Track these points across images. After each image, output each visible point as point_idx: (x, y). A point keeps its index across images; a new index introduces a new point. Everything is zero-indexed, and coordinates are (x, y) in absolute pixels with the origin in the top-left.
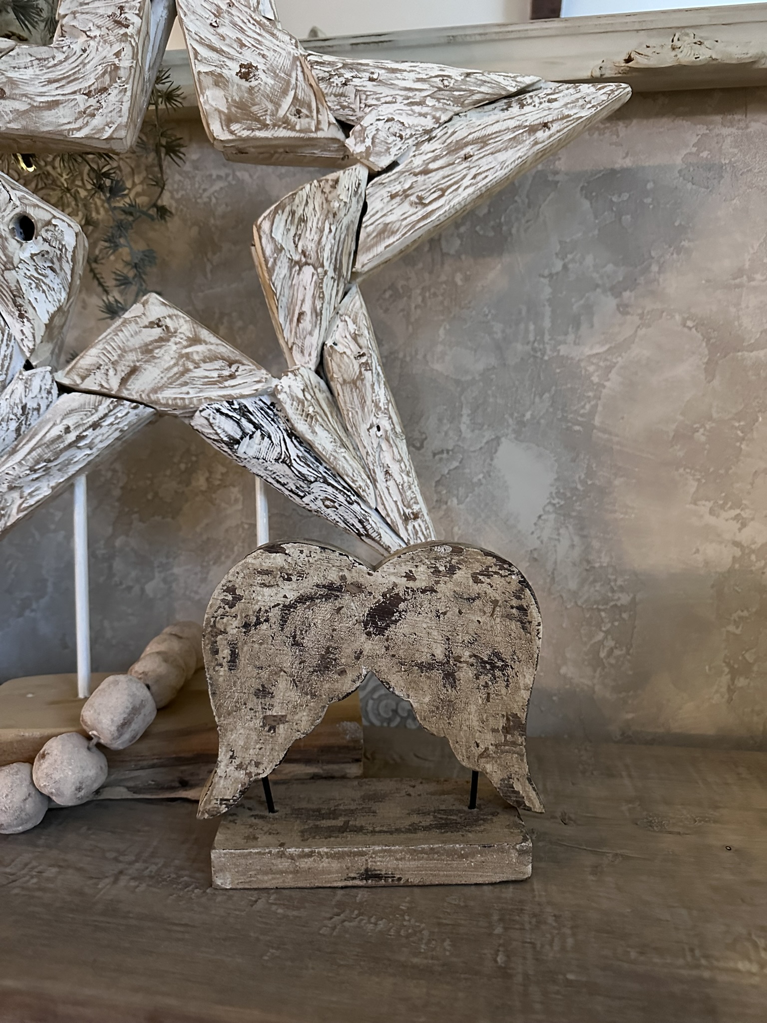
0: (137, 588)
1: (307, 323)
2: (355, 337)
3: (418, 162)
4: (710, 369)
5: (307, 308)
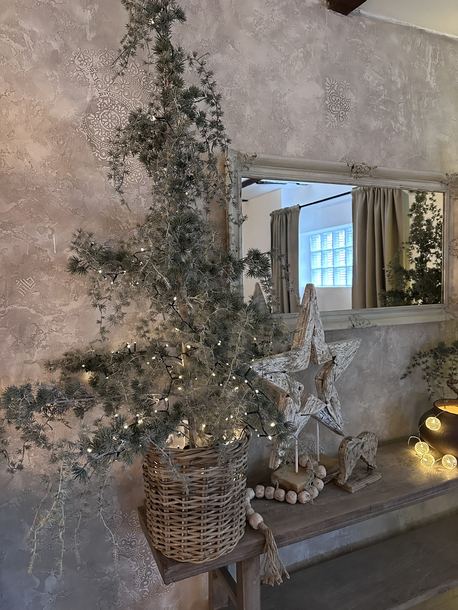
0: (255, 443)
1: (330, 394)
2: (336, 394)
3: (342, 362)
4: (359, 375)
5: (330, 391)
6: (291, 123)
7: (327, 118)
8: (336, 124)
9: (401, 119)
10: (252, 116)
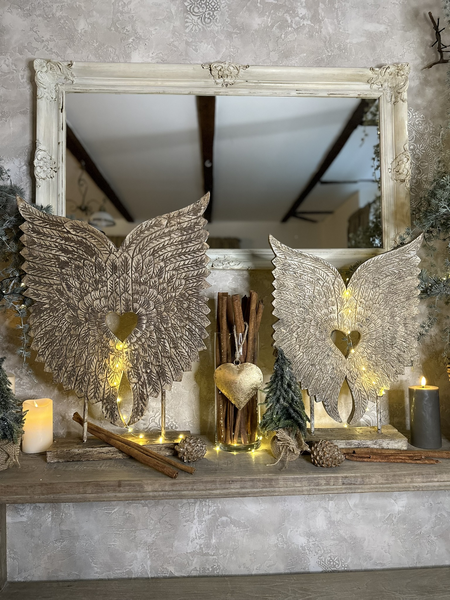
6: (137, 32)
7: (187, 22)
8: (200, 27)
9: (302, 11)
10: (86, 29)
